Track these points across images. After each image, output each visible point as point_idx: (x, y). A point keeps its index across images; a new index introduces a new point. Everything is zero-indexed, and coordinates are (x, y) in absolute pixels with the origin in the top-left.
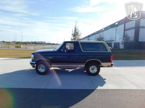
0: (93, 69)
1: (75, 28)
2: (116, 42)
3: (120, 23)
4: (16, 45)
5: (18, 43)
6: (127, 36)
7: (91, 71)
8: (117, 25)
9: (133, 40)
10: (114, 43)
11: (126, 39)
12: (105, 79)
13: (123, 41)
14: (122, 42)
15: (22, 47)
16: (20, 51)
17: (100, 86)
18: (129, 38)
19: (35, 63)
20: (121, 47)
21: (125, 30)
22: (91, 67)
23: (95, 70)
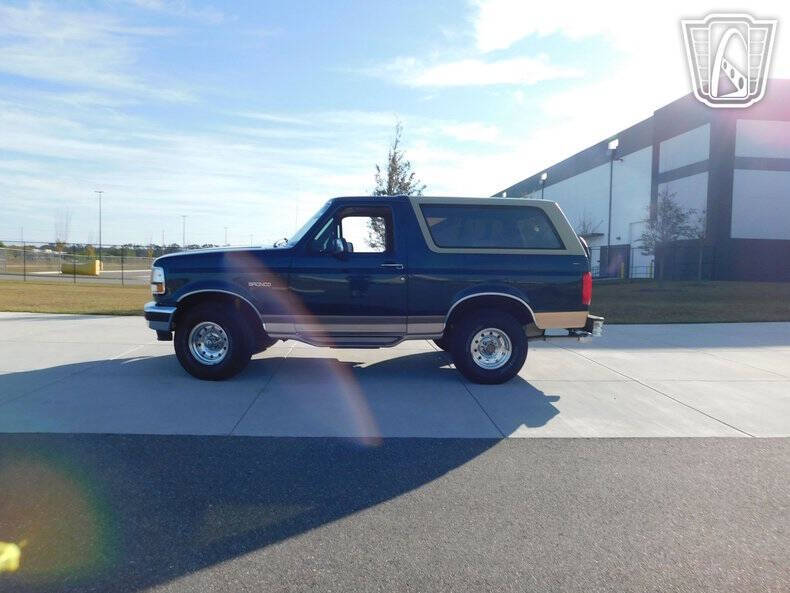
0: (489, 350)
1: (394, 160)
2: (614, 242)
3: (630, 140)
4: (70, 263)
5: (76, 250)
6: (668, 205)
7: (481, 360)
8: (614, 151)
9: (701, 228)
10: (603, 249)
11: (666, 220)
12: (556, 398)
13: (651, 233)
14: (645, 237)
15: (98, 272)
16: (87, 290)
17: (530, 425)
18: (680, 217)
19: (170, 311)
20: (639, 270)
21: (657, 177)
22: (478, 337)
23: (501, 356)
